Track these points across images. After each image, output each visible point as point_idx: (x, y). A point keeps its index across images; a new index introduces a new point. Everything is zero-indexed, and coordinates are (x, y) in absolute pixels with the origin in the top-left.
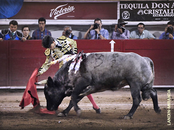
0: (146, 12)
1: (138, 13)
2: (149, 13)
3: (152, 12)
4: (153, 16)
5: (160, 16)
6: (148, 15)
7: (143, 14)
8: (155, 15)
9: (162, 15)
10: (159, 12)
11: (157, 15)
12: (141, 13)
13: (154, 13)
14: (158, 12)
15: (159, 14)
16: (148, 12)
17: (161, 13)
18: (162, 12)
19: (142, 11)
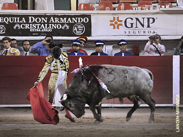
0: (23, 26)
1: (15, 27)
2: (26, 28)
3: (29, 27)
4: (31, 31)
5: (37, 30)
6: (25, 30)
7: (19, 28)
8: (32, 30)
9: (40, 30)
10: (37, 26)
11: (34, 30)
12: (17, 27)
13: (31, 28)
14: (35, 27)
15: (36, 28)
16: (25, 26)
17: (38, 28)
18: (40, 27)
19: (18, 25)
